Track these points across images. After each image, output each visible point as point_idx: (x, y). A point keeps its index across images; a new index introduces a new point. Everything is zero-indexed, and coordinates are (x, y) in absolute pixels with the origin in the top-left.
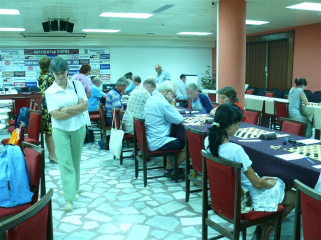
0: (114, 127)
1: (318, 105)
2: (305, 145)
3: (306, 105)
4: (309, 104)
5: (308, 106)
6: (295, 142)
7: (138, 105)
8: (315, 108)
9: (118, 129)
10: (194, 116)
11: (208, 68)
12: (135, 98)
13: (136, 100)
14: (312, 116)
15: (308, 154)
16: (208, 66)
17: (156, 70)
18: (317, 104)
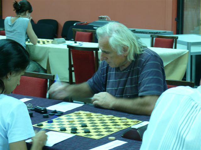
1: (52, 43)
2: (62, 114)
3: (35, 44)
4: (39, 42)
5: (38, 45)
6: (46, 111)
8: (49, 48)
14: (46, 60)
15: (74, 130)
18: (50, 40)
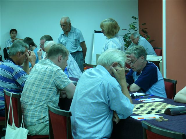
0: (10, 124)
7: (44, 88)
9: (18, 125)
10: (141, 102)
11: (134, 20)
12: (40, 77)
13: (41, 80)
16: (133, 17)
17: (61, 25)
